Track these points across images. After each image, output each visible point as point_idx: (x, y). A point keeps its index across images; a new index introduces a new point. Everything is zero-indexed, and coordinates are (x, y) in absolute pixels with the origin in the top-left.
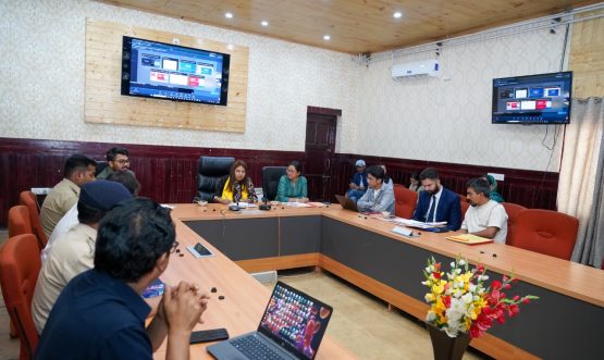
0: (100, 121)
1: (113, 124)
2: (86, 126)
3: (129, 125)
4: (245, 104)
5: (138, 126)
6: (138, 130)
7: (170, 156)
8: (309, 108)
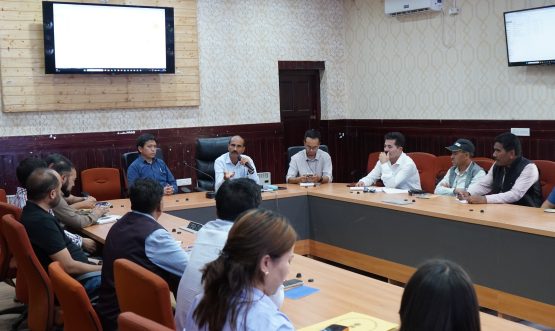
0: (21, 109)
1: (37, 112)
2: (5, 118)
3: (57, 111)
4: (197, 68)
5: (66, 111)
6: (67, 115)
7: (109, 145)
8: (281, 63)
